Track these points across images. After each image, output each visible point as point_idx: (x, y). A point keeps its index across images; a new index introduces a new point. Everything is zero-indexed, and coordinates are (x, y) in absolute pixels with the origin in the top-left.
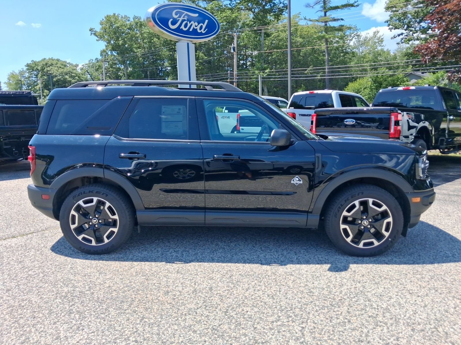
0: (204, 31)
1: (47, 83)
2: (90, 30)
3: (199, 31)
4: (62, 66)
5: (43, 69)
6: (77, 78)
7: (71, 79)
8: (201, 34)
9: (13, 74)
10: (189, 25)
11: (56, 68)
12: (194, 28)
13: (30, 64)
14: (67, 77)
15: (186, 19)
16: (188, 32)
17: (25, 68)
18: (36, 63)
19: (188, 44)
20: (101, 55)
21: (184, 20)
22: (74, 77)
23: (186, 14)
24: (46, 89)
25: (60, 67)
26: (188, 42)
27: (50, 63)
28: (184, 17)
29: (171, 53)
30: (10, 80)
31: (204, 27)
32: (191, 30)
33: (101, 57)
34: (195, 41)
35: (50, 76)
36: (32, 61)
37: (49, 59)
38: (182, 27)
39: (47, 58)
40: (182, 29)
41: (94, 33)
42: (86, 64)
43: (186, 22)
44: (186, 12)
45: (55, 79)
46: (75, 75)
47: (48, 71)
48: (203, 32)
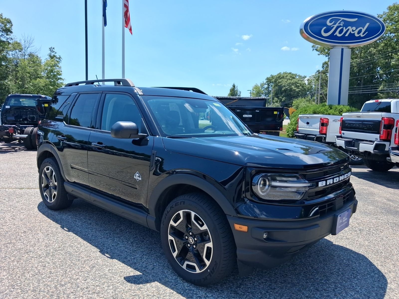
0: (363, 34)
1: (277, 92)
2: (312, 47)
3: (357, 35)
4: (291, 78)
5: (275, 81)
6: (301, 87)
7: (296, 89)
8: (360, 38)
9: (256, 86)
10: (345, 30)
11: (286, 80)
12: (350, 32)
13: (269, 77)
14: (293, 87)
15: (341, 25)
16: (343, 38)
17: (265, 81)
18: (272, 77)
19: (342, 49)
20: (323, 67)
21: (340, 26)
22: (299, 86)
23: (343, 20)
24: (276, 97)
25: (289, 79)
26: (343, 47)
27: (282, 76)
28: (340, 23)
29: (387, 61)
30: (253, 91)
31: (363, 30)
32: (347, 35)
33: (322, 69)
34: (352, 45)
35: (280, 87)
36: (271, 76)
37: (284, 73)
38: (337, 33)
39: (282, 72)
40: (336, 35)
41: (315, 49)
42: (313, 76)
43: (342, 28)
44: (342, 19)
45: (283, 89)
46: (299, 85)
47: (279, 82)
48: (362, 36)
